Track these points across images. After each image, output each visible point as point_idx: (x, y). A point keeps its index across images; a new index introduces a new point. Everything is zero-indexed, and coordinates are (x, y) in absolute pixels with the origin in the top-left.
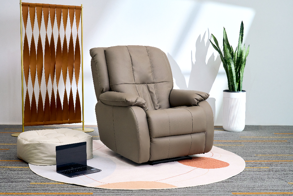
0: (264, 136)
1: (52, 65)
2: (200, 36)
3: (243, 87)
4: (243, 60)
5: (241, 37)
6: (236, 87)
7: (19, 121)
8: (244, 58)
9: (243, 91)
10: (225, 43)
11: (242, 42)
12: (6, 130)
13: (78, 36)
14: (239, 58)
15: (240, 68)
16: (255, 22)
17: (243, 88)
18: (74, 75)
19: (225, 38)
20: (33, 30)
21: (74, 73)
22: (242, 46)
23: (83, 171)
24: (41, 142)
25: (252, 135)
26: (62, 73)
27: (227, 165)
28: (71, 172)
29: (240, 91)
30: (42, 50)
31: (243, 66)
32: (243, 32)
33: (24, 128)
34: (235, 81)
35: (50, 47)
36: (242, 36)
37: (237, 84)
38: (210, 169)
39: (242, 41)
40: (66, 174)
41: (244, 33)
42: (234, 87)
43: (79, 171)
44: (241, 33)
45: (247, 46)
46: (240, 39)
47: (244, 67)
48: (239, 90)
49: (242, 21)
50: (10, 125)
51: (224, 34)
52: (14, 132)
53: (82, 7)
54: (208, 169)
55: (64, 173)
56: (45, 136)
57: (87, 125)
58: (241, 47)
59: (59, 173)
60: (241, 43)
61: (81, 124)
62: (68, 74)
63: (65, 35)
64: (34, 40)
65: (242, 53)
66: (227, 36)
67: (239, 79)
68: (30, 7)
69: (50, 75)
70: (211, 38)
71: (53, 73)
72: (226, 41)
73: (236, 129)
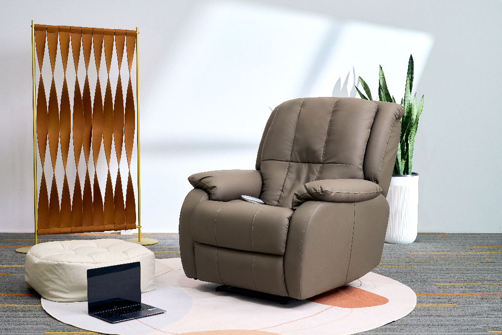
0: (450, 251)
1: (87, 130)
2: (339, 80)
3: (414, 166)
4: (414, 121)
5: (409, 82)
6: (402, 167)
7: (30, 226)
8: (414, 117)
9: (413, 174)
10: (382, 92)
11: (411, 91)
12: (7, 241)
13: (130, 82)
14: (407, 117)
15: (408, 135)
16: (433, 56)
17: (413, 169)
18: (124, 148)
19: (382, 85)
20: (53, 71)
21: (124, 144)
22: (411, 98)
23: (134, 312)
24: (61, 262)
25: (430, 249)
26: (102, 145)
27: (383, 301)
28: (114, 314)
29: (408, 174)
30: (69, 106)
31: (413, 132)
32: (412, 73)
33: (38, 238)
34: (399, 157)
35: (82, 100)
36: (411, 80)
37: (404, 161)
38: (354, 309)
39: (411, 89)
40: (105, 318)
41: (415, 75)
42: (399, 167)
43: (127, 313)
44: (410, 75)
45: (419, 96)
46: (408, 85)
47: (416, 132)
48: (406, 172)
49: (411, 56)
50: (13, 234)
51: (381, 77)
52: (20, 246)
53: (138, 33)
54: (351, 309)
55: (100, 316)
56: (73, 251)
57: (146, 234)
58: (409, 99)
59: (93, 316)
60: (410, 93)
61: (136, 231)
62: (113, 146)
63: (109, 80)
64: (55, 88)
65: (411, 109)
66: (385, 80)
67: (407, 154)
68: (49, 32)
69: (83, 147)
70: (358, 84)
71: (88, 144)
72: (383, 89)
73: (402, 238)
